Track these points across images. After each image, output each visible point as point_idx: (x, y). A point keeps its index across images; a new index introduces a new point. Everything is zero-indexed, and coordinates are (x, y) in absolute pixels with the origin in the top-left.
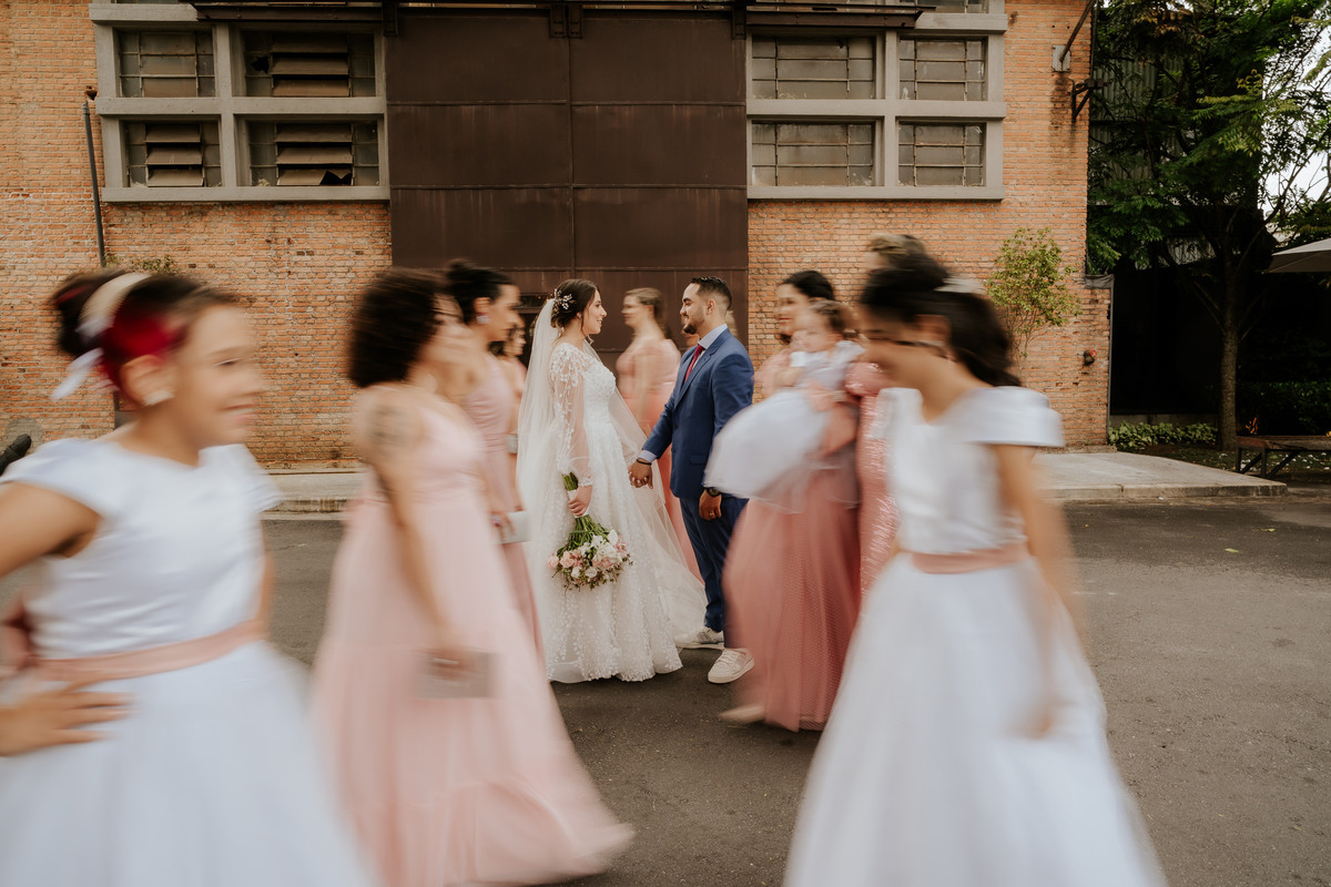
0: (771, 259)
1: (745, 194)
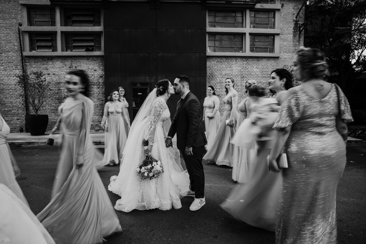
0: (213, 73)
1: (206, 54)
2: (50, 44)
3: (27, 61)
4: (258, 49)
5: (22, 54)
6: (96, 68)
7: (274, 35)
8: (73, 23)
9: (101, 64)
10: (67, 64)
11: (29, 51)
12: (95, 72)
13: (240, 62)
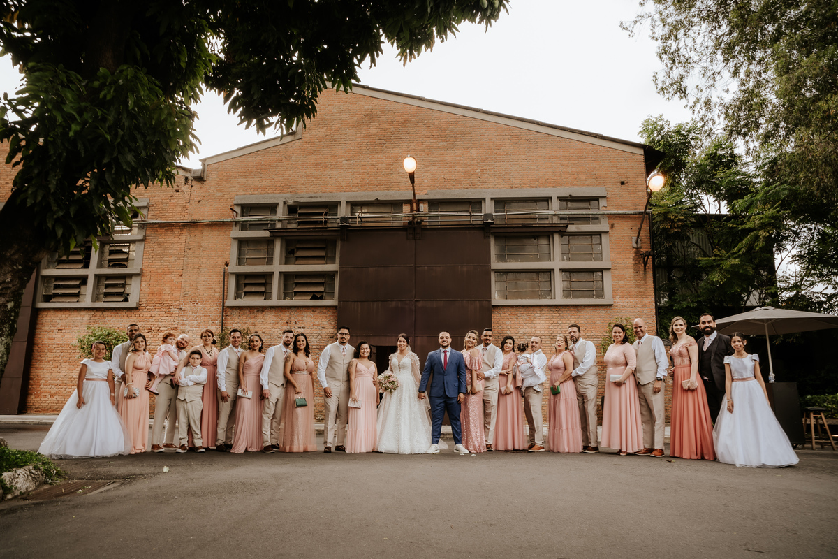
1: (491, 303)
2: (262, 289)
3: (229, 314)
4: (578, 293)
5: (223, 304)
6: (325, 324)
7: (601, 270)
8: (297, 260)
9: (332, 318)
10: (284, 318)
11: (233, 299)
12: (323, 329)
13: (547, 314)
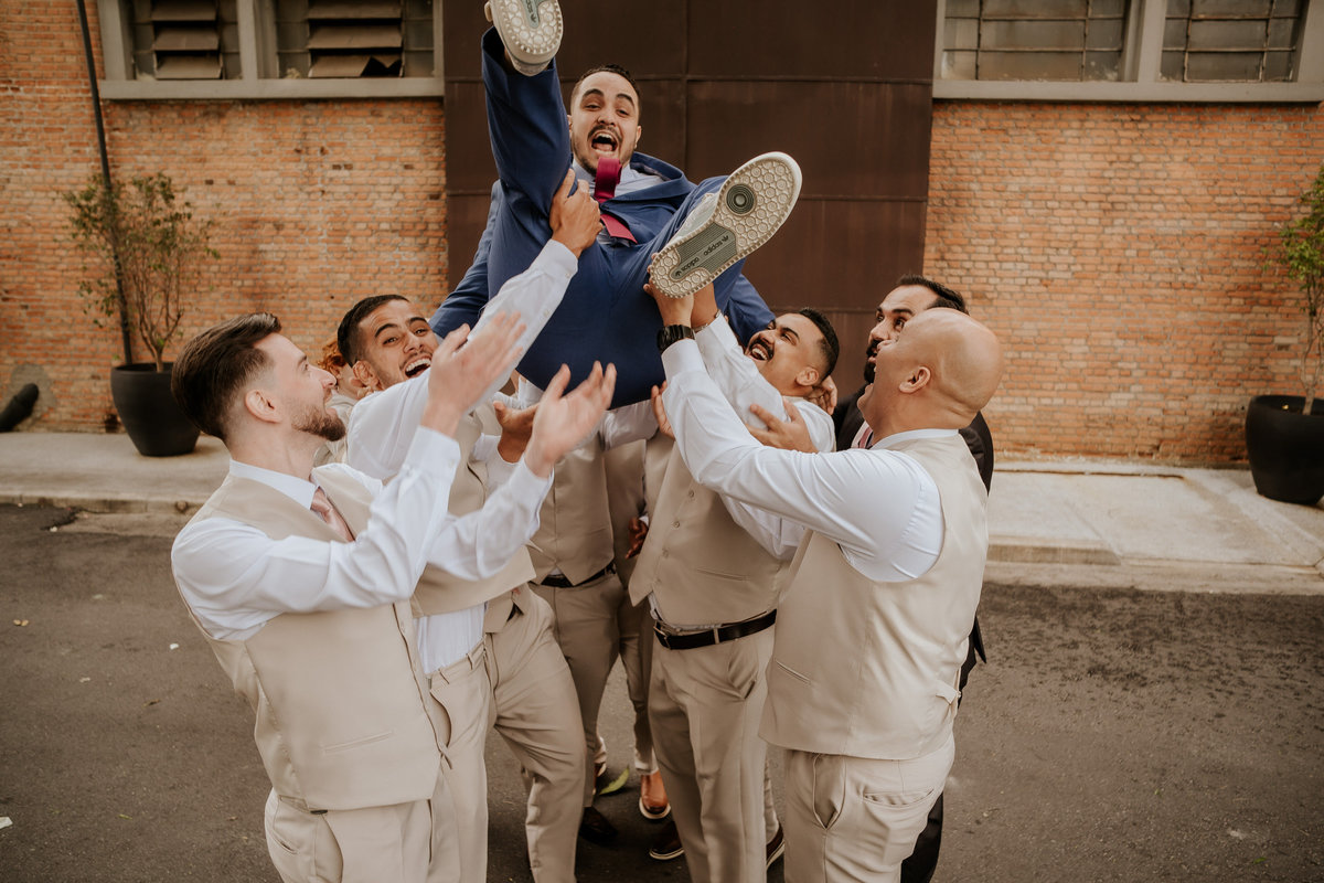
0: (961, 185)
1: (930, 92)
2: (211, 43)
3: (120, 123)
4: (1208, 62)
5: (95, 91)
6: (413, 153)
9: (430, 134)
10: (286, 135)
11: (124, 76)
12: (409, 172)
13: (1100, 129)
